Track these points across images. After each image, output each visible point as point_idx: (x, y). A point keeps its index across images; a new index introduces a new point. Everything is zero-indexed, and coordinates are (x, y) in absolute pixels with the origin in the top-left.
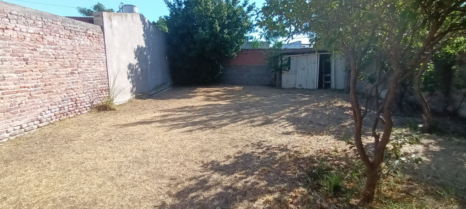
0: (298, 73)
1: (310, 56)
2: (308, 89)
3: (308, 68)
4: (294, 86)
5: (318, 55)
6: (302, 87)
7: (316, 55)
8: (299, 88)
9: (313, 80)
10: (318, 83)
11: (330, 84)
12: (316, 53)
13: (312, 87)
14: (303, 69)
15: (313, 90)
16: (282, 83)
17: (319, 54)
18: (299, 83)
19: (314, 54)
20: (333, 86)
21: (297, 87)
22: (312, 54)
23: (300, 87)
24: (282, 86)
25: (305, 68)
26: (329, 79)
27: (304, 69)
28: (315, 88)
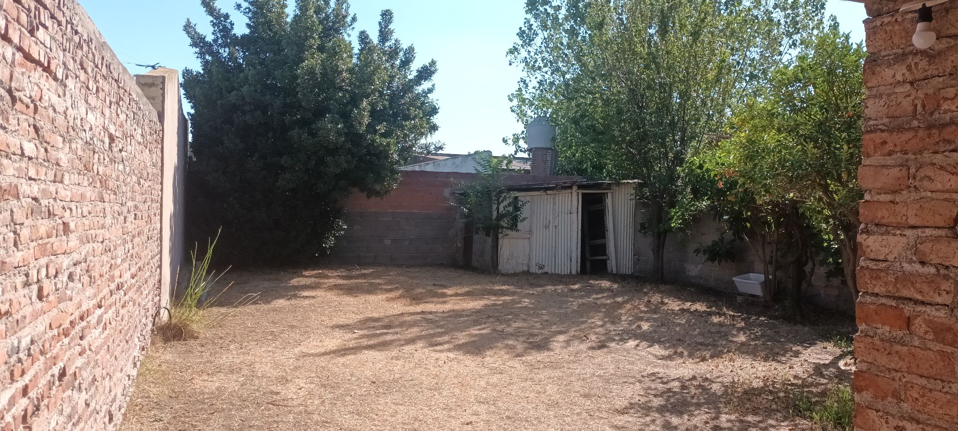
0: (535, 236)
1: (560, 195)
2: (558, 274)
3: (557, 224)
4: (525, 268)
5: (578, 193)
6: (546, 269)
7: (575, 194)
8: (537, 271)
9: (569, 253)
10: (579, 260)
11: (604, 263)
12: (575, 188)
13: (566, 270)
14: (547, 227)
15: (570, 276)
16: (501, 260)
17: (581, 192)
18: (537, 260)
19: (569, 191)
20: (612, 265)
21: (534, 269)
22: (564, 191)
23: (540, 271)
24: (500, 267)
25: (551, 224)
26: (603, 250)
27: (549, 227)
28: (574, 272)
